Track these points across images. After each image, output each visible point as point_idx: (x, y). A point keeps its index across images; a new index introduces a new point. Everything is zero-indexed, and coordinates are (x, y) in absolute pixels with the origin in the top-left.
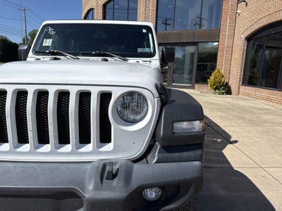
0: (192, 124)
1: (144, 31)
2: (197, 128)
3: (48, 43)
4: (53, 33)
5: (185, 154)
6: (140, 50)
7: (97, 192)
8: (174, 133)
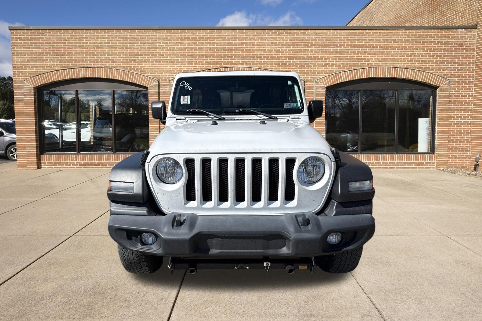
0: (363, 184)
1: (290, 83)
2: (368, 187)
3: (186, 100)
4: (190, 88)
5: (358, 208)
6: (286, 105)
7: (296, 234)
8: (350, 191)
